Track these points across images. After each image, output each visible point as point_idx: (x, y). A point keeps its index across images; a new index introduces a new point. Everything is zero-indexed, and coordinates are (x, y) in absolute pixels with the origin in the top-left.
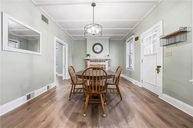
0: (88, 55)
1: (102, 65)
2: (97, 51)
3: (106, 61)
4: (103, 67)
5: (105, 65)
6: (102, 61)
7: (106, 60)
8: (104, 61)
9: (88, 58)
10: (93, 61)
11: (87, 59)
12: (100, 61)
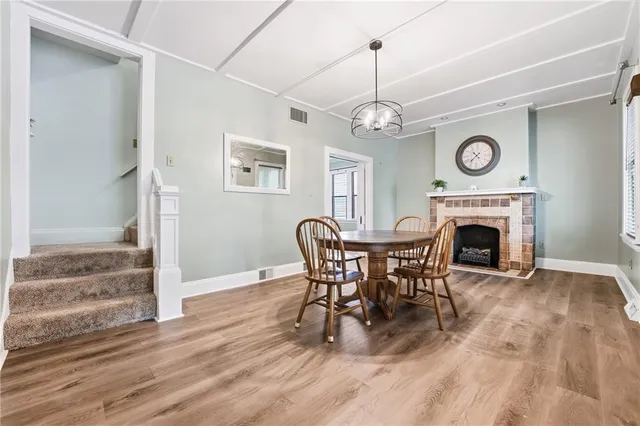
0: (439, 184)
1: (495, 219)
2: (473, 168)
3: (512, 203)
4: (499, 225)
5: (506, 219)
6: (494, 203)
7: (513, 199)
8: (505, 203)
9: (439, 192)
10: (457, 204)
11: (435, 198)
12: (485, 203)
